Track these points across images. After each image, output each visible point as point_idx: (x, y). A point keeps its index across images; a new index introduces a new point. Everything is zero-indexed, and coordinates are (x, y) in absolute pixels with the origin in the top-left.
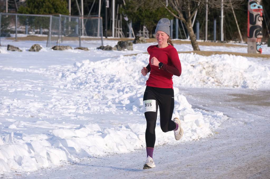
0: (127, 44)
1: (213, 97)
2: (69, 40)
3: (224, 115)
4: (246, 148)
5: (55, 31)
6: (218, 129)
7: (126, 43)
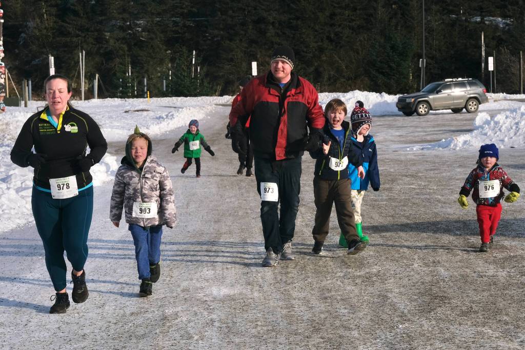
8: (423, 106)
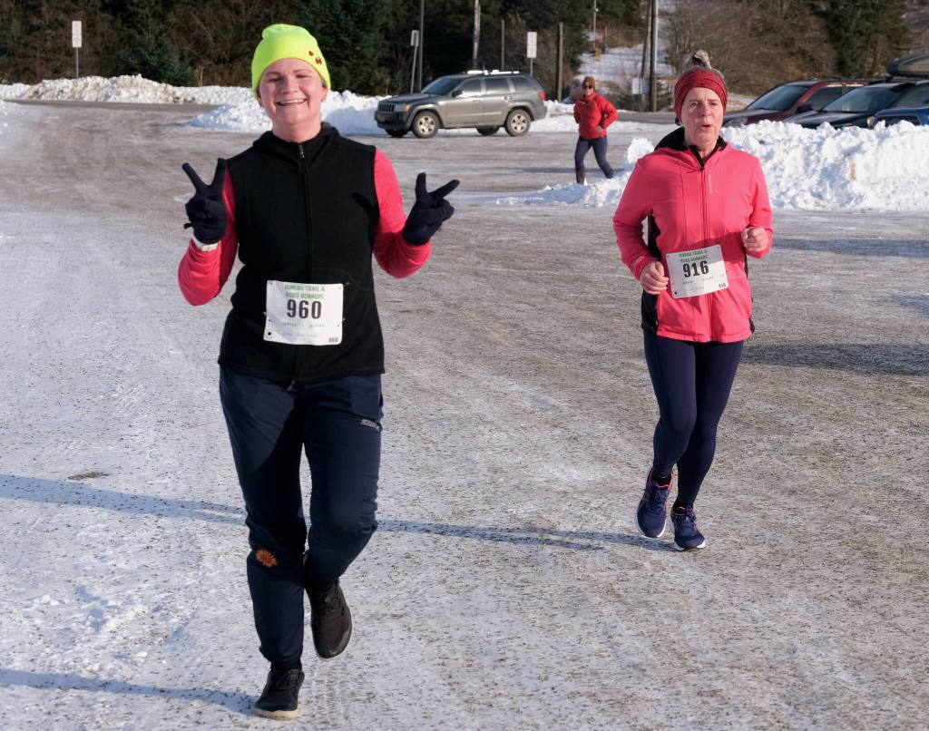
8: (426, 119)
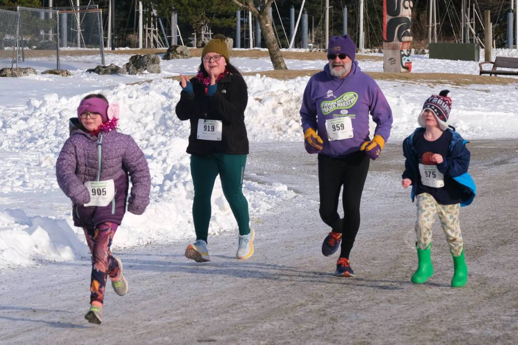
0: (148, 61)
1: (288, 157)
2: (38, 56)
3: (289, 189)
4: (293, 245)
5: (28, 39)
6: (265, 215)
7: (146, 59)
